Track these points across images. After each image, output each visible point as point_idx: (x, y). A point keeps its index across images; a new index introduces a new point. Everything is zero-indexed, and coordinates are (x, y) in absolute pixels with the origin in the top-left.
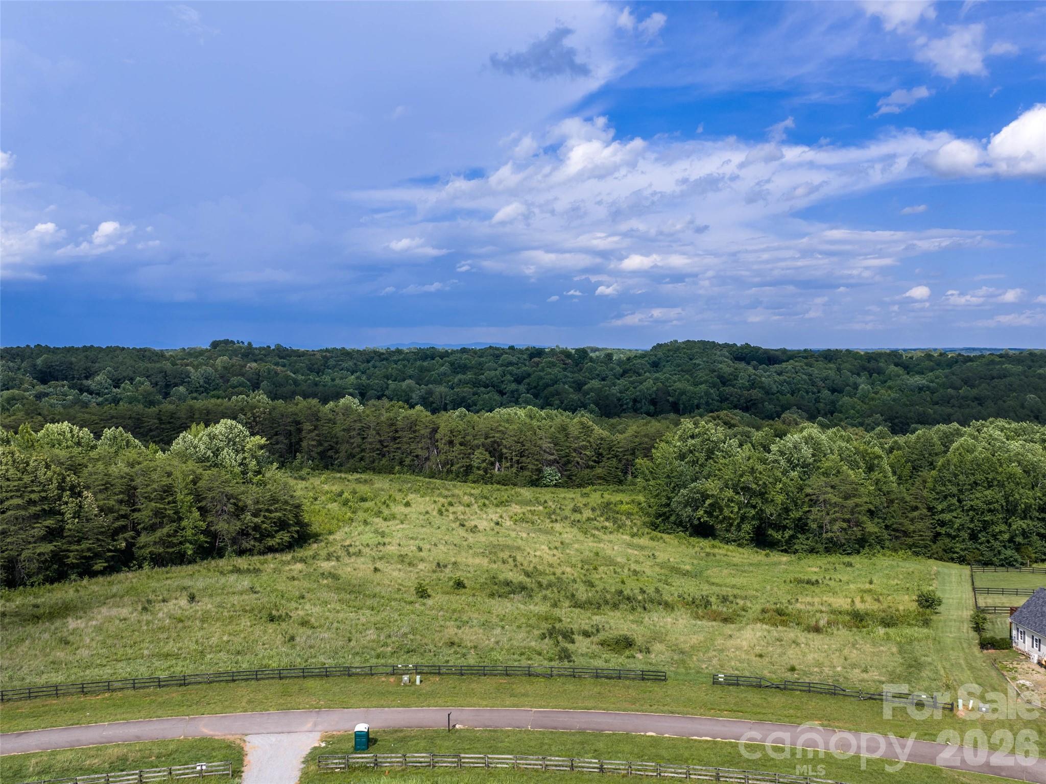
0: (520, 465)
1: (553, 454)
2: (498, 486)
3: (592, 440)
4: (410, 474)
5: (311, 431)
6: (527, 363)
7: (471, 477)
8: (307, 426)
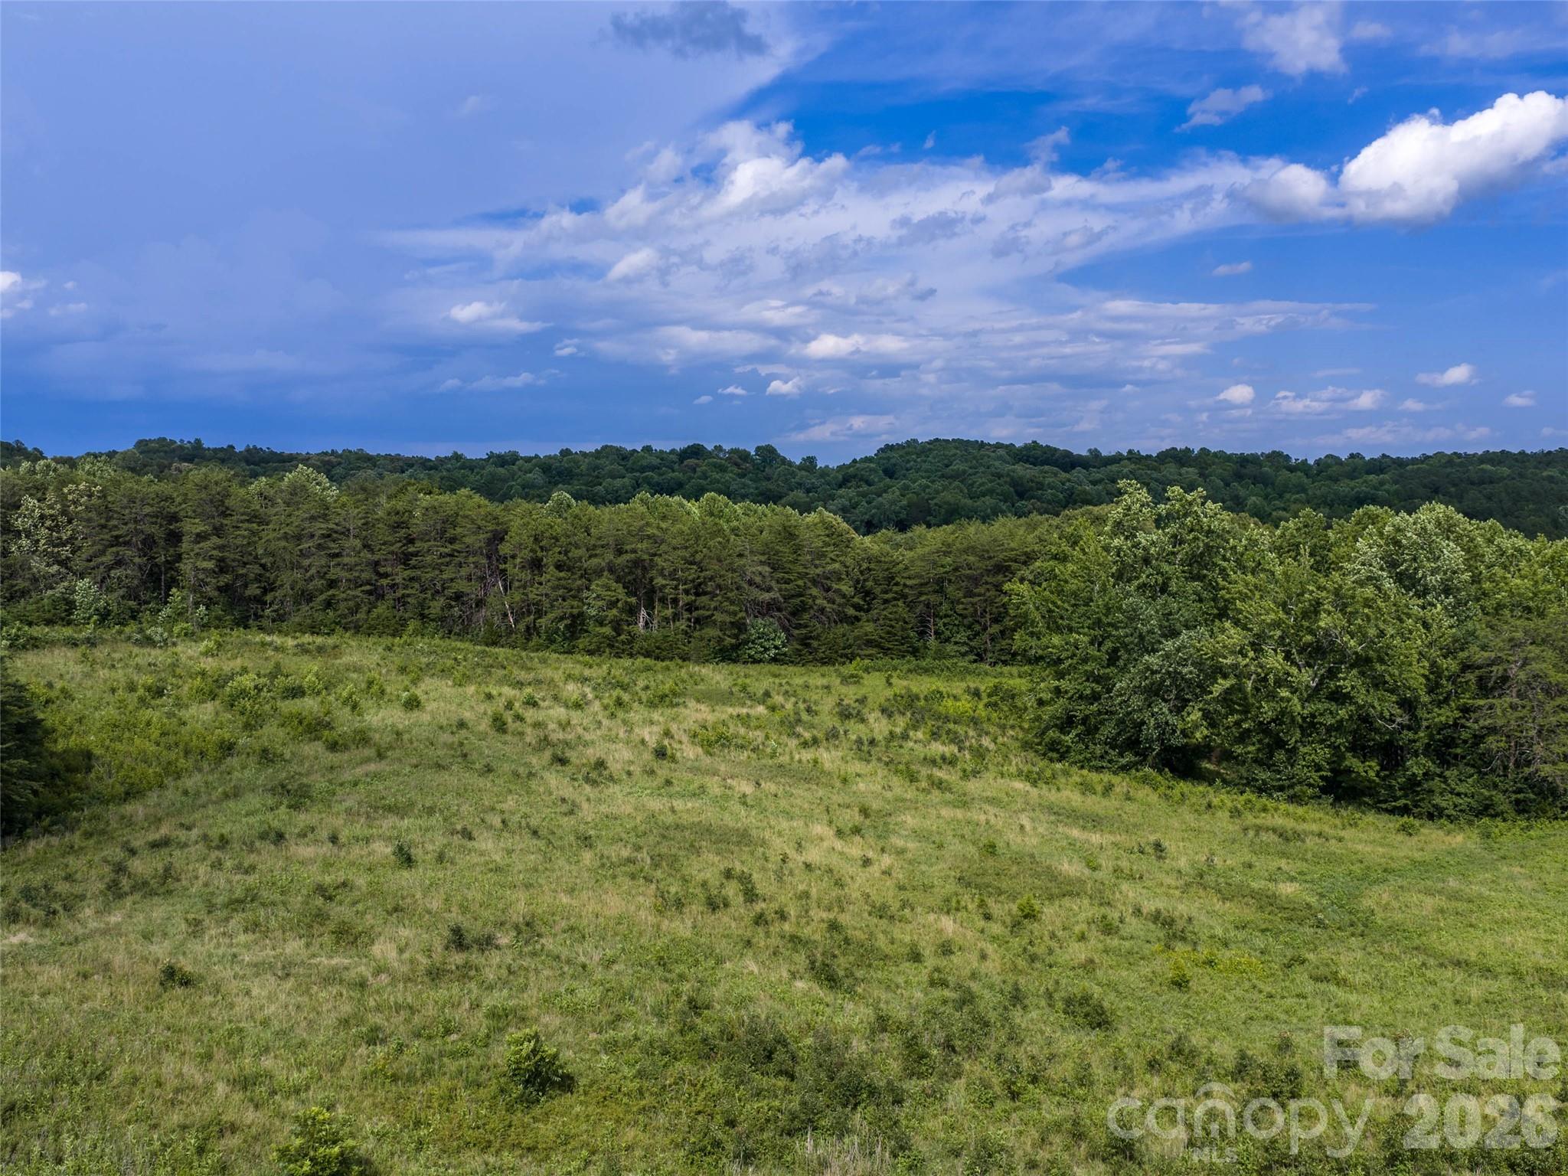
0: (695, 614)
1: (769, 589)
2: (648, 660)
3: (849, 561)
4: (443, 638)
5: (201, 537)
6: (676, 466)
7: (582, 642)
8: (192, 527)
